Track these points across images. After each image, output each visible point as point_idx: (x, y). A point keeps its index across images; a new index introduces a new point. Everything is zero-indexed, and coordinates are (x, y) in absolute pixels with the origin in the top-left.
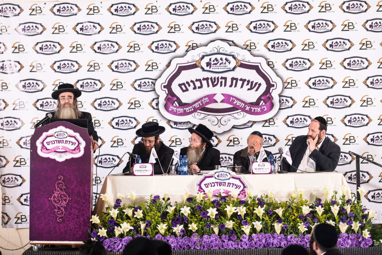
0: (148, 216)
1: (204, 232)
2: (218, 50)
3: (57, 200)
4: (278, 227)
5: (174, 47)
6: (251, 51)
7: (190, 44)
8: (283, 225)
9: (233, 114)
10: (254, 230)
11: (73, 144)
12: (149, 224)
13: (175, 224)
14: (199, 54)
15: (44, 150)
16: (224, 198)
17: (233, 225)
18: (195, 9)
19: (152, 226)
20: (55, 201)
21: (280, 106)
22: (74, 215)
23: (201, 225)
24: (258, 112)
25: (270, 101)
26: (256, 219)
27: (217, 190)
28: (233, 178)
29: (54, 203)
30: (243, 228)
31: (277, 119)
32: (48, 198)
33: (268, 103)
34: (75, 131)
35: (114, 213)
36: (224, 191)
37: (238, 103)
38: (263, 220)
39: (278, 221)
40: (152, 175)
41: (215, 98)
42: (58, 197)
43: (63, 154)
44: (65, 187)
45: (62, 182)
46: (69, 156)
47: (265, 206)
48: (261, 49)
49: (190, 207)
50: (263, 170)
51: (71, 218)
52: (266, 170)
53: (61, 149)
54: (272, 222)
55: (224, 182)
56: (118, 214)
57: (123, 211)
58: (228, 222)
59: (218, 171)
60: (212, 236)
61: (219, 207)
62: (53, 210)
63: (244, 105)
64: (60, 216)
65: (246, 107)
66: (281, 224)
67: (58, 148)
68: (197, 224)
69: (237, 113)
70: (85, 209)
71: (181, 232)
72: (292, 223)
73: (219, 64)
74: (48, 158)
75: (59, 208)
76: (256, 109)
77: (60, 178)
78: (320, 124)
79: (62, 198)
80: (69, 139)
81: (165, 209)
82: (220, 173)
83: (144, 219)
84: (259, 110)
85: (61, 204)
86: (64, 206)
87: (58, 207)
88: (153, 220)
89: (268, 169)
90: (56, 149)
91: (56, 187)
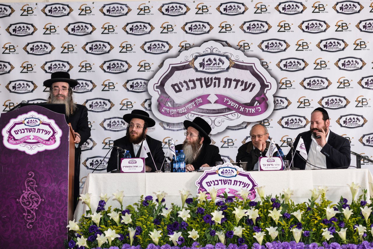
0: (139, 221)
1: (207, 240)
2: (212, 50)
3: (27, 202)
4: (297, 233)
5: (167, 47)
6: (244, 51)
7: (183, 44)
8: (303, 232)
9: (227, 115)
10: (268, 237)
11: (47, 132)
12: (139, 231)
13: (171, 231)
14: (193, 54)
15: (12, 141)
16: (230, 199)
17: (243, 232)
18: (188, 9)
19: (143, 233)
20: (24, 203)
21: (275, 107)
22: (47, 220)
23: (202, 232)
24: (253, 112)
25: (264, 101)
26: (270, 223)
27: (221, 189)
28: (240, 174)
29: (23, 205)
30: (255, 235)
31: (272, 120)
32: (16, 199)
33: (263, 104)
34: (49, 118)
35: (96, 218)
36: (229, 191)
37: (232, 104)
38: (279, 225)
39: (296, 226)
40: (143, 172)
41: (209, 98)
42: (28, 197)
43: (34, 146)
44: (37, 186)
45: (32, 179)
46: (42, 148)
47: (281, 208)
48: (255, 50)
49: (190, 209)
50: (272, 166)
51: (43, 223)
52: (276, 166)
53: (32, 139)
54: (290, 228)
55: (229, 180)
56: (101, 219)
57: (108, 214)
58: (236, 228)
59: (222, 166)
60: (218, 245)
61: (225, 209)
62: (22, 214)
64: (30, 221)
65: (241, 108)
66: (301, 230)
67: (28, 137)
68: (199, 230)
70: (61, 213)
71: (179, 240)
72: (314, 229)
73: (212, 64)
74: (16, 151)
75: (29, 212)
76: (250, 109)
77: (30, 175)
79: (33, 199)
80: (42, 127)
81: (159, 212)
82: (225, 169)
83: (133, 225)
84: (254, 110)
85: (31, 207)
86: (35, 209)
87: (28, 210)
88: (144, 226)
89: (279, 165)
90: (27, 140)
91: (26, 185)
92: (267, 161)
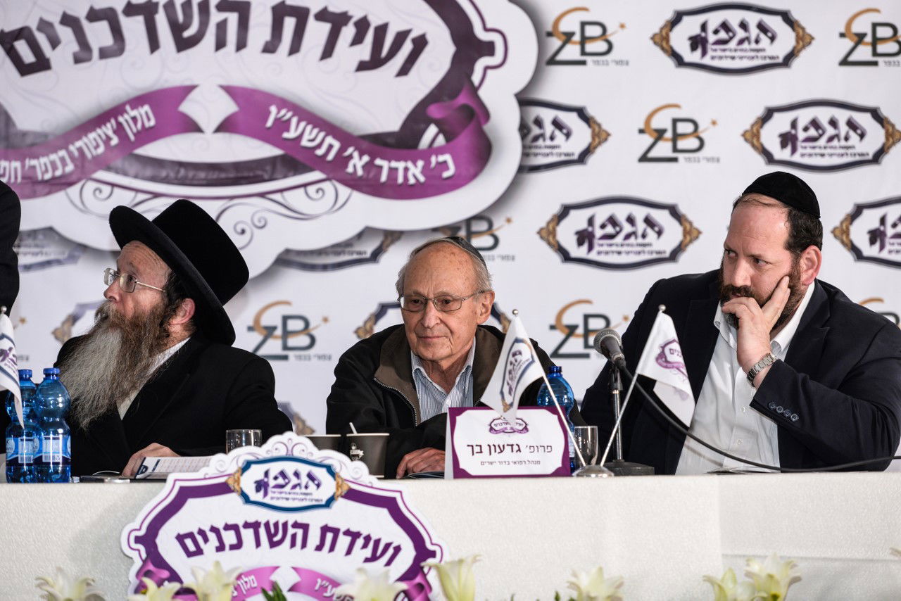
9: (281, 191)
21: (525, 155)
24: (412, 181)
25: (471, 126)
27: (256, 572)
28: (353, 495)
31: (509, 220)
33: (464, 139)
36: (295, 578)
37: (306, 137)
41: (187, 107)
50: (515, 456)
52: (535, 456)
55: (296, 525)
59: (262, 452)
63: (337, 145)
65: (351, 157)
69: (305, 185)
76: (400, 165)
78: (792, 218)
82: (275, 468)
84: (415, 172)
89: (548, 449)
92: (491, 429)
